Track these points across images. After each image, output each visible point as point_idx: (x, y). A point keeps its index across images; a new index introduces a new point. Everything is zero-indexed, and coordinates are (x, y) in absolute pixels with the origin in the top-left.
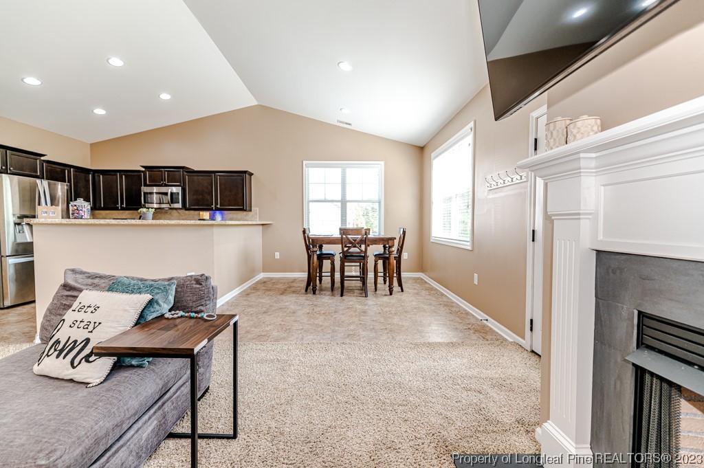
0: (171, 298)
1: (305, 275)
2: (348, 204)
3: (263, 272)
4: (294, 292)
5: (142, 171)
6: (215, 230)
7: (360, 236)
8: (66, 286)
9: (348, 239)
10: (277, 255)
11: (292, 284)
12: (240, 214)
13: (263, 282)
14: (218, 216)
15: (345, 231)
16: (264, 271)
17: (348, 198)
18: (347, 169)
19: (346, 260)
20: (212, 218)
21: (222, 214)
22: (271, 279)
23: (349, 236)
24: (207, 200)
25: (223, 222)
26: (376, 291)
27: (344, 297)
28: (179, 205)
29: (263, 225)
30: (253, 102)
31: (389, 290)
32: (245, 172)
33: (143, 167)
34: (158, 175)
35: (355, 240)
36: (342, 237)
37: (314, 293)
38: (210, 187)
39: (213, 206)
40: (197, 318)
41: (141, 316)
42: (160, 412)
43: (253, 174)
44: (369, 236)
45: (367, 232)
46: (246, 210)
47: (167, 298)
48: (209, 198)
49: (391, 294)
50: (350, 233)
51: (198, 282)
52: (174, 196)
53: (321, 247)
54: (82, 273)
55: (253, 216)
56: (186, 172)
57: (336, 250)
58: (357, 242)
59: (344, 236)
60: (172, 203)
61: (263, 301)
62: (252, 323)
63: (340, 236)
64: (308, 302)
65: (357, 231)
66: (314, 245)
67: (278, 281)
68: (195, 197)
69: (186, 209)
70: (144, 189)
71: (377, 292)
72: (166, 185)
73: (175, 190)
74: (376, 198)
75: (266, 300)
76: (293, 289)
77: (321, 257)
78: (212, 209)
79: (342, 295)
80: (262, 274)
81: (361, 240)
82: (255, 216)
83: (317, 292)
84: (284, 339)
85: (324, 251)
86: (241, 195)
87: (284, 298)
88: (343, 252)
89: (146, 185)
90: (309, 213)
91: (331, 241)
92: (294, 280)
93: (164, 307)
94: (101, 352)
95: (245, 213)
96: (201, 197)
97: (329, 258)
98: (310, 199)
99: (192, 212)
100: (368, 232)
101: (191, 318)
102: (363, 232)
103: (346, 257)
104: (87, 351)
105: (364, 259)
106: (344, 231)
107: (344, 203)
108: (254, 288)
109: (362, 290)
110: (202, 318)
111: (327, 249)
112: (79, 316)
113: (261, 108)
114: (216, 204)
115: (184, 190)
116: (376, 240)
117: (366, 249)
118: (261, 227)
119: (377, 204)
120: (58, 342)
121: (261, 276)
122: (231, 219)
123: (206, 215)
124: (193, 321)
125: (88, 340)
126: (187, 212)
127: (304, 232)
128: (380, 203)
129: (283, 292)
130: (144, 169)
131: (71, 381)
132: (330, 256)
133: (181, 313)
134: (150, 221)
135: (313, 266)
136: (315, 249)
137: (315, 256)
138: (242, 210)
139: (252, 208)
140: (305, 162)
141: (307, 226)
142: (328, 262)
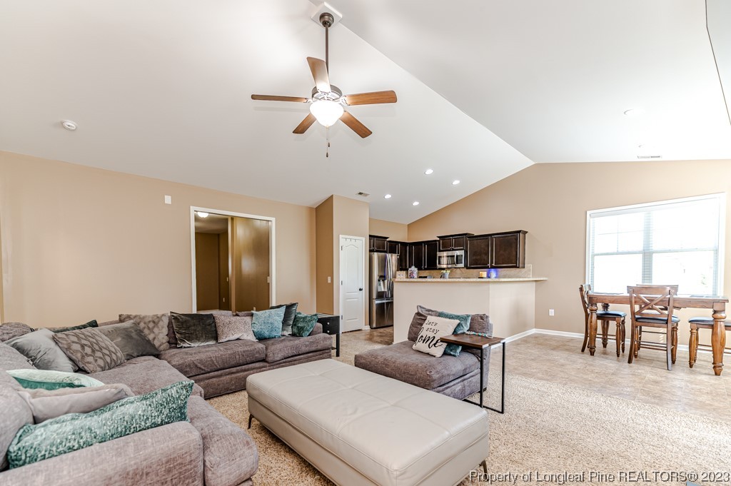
0: (468, 324)
1: (581, 336)
4: (567, 350)
5: (438, 241)
6: (491, 286)
7: (661, 296)
8: (418, 314)
9: (641, 299)
10: (552, 312)
11: (567, 344)
12: (513, 271)
13: (536, 337)
14: (493, 273)
16: (536, 327)
19: (637, 323)
20: (489, 277)
21: (497, 272)
22: (544, 335)
23: (642, 295)
24: (484, 260)
25: (497, 280)
26: (691, 367)
27: (631, 364)
28: (462, 265)
29: (536, 281)
30: (531, 163)
31: (715, 368)
32: (519, 232)
33: (438, 237)
34: (447, 242)
35: (650, 301)
36: (631, 296)
37: (592, 354)
38: (486, 249)
39: (489, 265)
40: (482, 336)
41: (455, 331)
42: (462, 383)
43: (527, 232)
44: (676, 297)
46: (519, 267)
47: (466, 324)
48: (485, 258)
49: (717, 374)
50: (648, 291)
51: (482, 318)
52: (459, 258)
53: (606, 306)
54: (423, 308)
55: (526, 272)
56: (469, 237)
57: (624, 310)
58: (655, 302)
59: (635, 295)
60: (456, 263)
61: (533, 351)
62: (520, 364)
63: (628, 295)
64: (581, 361)
65: (659, 289)
66: (590, 302)
67: (552, 338)
68: (475, 258)
69: (468, 268)
70: (439, 254)
72: (453, 250)
73: (459, 253)
74: (712, 245)
75: (535, 352)
76: (567, 347)
77: (605, 318)
78: (488, 268)
79: (630, 361)
80: (534, 329)
81: (661, 301)
82: (528, 273)
83: (597, 354)
84: (548, 380)
85: (610, 311)
86: (514, 253)
87: (554, 352)
88: (633, 313)
89: (440, 251)
90: (593, 268)
91: (619, 300)
92: (572, 340)
93: (465, 329)
94: (443, 340)
95: (517, 270)
96: (479, 257)
97: (614, 319)
98: (596, 253)
99: (472, 270)
100: (674, 290)
101: (479, 336)
102: (667, 290)
103: (639, 320)
104: (434, 342)
105: (667, 323)
106: (633, 290)
107: (648, 254)
108: (525, 341)
110: (485, 337)
111: (613, 309)
112: (430, 326)
113: (538, 166)
114: (492, 262)
115: (466, 252)
116: (690, 302)
118: (534, 283)
119: (712, 252)
120: (422, 336)
121: (533, 331)
122: (504, 277)
123: (484, 274)
124: (480, 337)
125: (434, 337)
126: (468, 270)
127: (581, 289)
128: (716, 251)
129: (555, 348)
130: (439, 239)
131: (428, 354)
132: (618, 317)
133: (473, 333)
134: (448, 280)
135: (591, 326)
136: (594, 308)
137: (594, 316)
138: (516, 267)
139: (526, 265)
140: (588, 213)
141: (587, 283)
142: (615, 323)
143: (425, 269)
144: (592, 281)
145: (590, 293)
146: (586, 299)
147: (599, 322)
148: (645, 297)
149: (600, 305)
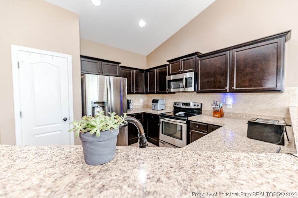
24: (220, 82)
28: (192, 89)
33: (168, 61)
34: (176, 65)
39: (228, 88)
52: (188, 81)
56: (199, 57)
60: (186, 87)
68: (207, 80)
72: (183, 72)
73: (188, 75)
78: (225, 92)
89: (169, 74)
96: (213, 79)
99: (204, 95)
114: (231, 85)
115: (196, 75)
130: (168, 63)
143: (157, 93)
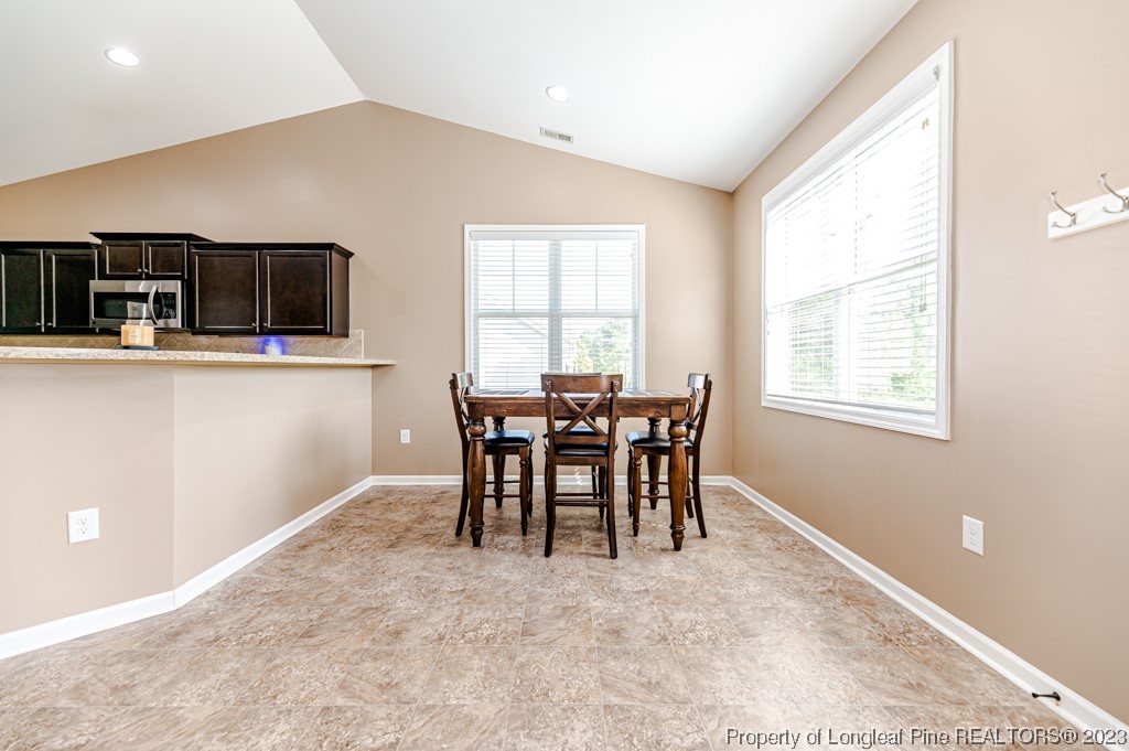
2: (565, 321)
3: (373, 474)
4: (428, 537)
5: (98, 246)
7: (596, 395)
9: (564, 402)
10: (405, 436)
12: (322, 341)
14: (274, 347)
15: (556, 381)
16: (376, 471)
17: (565, 306)
18: (564, 243)
19: (558, 459)
22: (387, 492)
23: (567, 396)
26: (636, 534)
27: (552, 559)
28: (177, 322)
29: (374, 367)
30: (355, 95)
31: (673, 535)
32: (330, 246)
33: (97, 235)
34: (130, 254)
35: (583, 406)
36: (548, 398)
37: (477, 543)
38: (248, 281)
39: (257, 325)
43: (352, 254)
44: (620, 395)
45: (615, 383)
46: (330, 334)
48: (246, 306)
49: (677, 547)
50: (570, 385)
52: (164, 300)
53: (499, 421)
55: (351, 347)
56: (197, 247)
57: (532, 429)
58: (588, 409)
59: (554, 395)
60: (159, 317)
61: (333, 571)
63: (543, 395)
65: (588, 381)
66: (472, 411)
67: (402, 498)
68: (216, 304)
69: (196, 333)
71: (640, 538)
72: (149, 277)
74: (628, 307)
75: (340, 571)
76: (427, 527)
77: (498, 448)
78: (256, 332)
79: (548, 553)
80: (371, 477)
81: (599, 405)
82: (356, 348)
83: (485, 538)
85: (509, 433)
86: (320, 299)
87: (393, 559)
88: (551, 434)
91: (523, 408)
92: (440, 496)
95: (328, 340)
97: (515, 451)
98: (481, 309)
100: (617, 383)
102: (605, 384)
103: (562, 449)
105: (607, 454)
106: (553, 382)
107: (555, 317)
109: (599, 529)
111: (515, 427)
113: (371, 107)
114: (263, 319)
115: (188, 289)
116: (638, 406)
117: (612, 429)
118: (369, 373)
119: (630, 321)
121: (371, 482)
126: (194, 338)
127: (454, 384)
128: (635, 318)
129: (399, 540)
130: (99, 241)
132: (520, 446)
135: (474, 468)
136: (478, 428)
137: (480, 447)
138: (322, 333)
139: (351, 331)
140: (468, 228)
141: (467, 371)
142: (517, 458)
143: (51, 332)
144: (477, 368)
145: (473, 393)
146: (464, 407)
147: (489, 459)
148: (572, 399)
149: (489, 421)
